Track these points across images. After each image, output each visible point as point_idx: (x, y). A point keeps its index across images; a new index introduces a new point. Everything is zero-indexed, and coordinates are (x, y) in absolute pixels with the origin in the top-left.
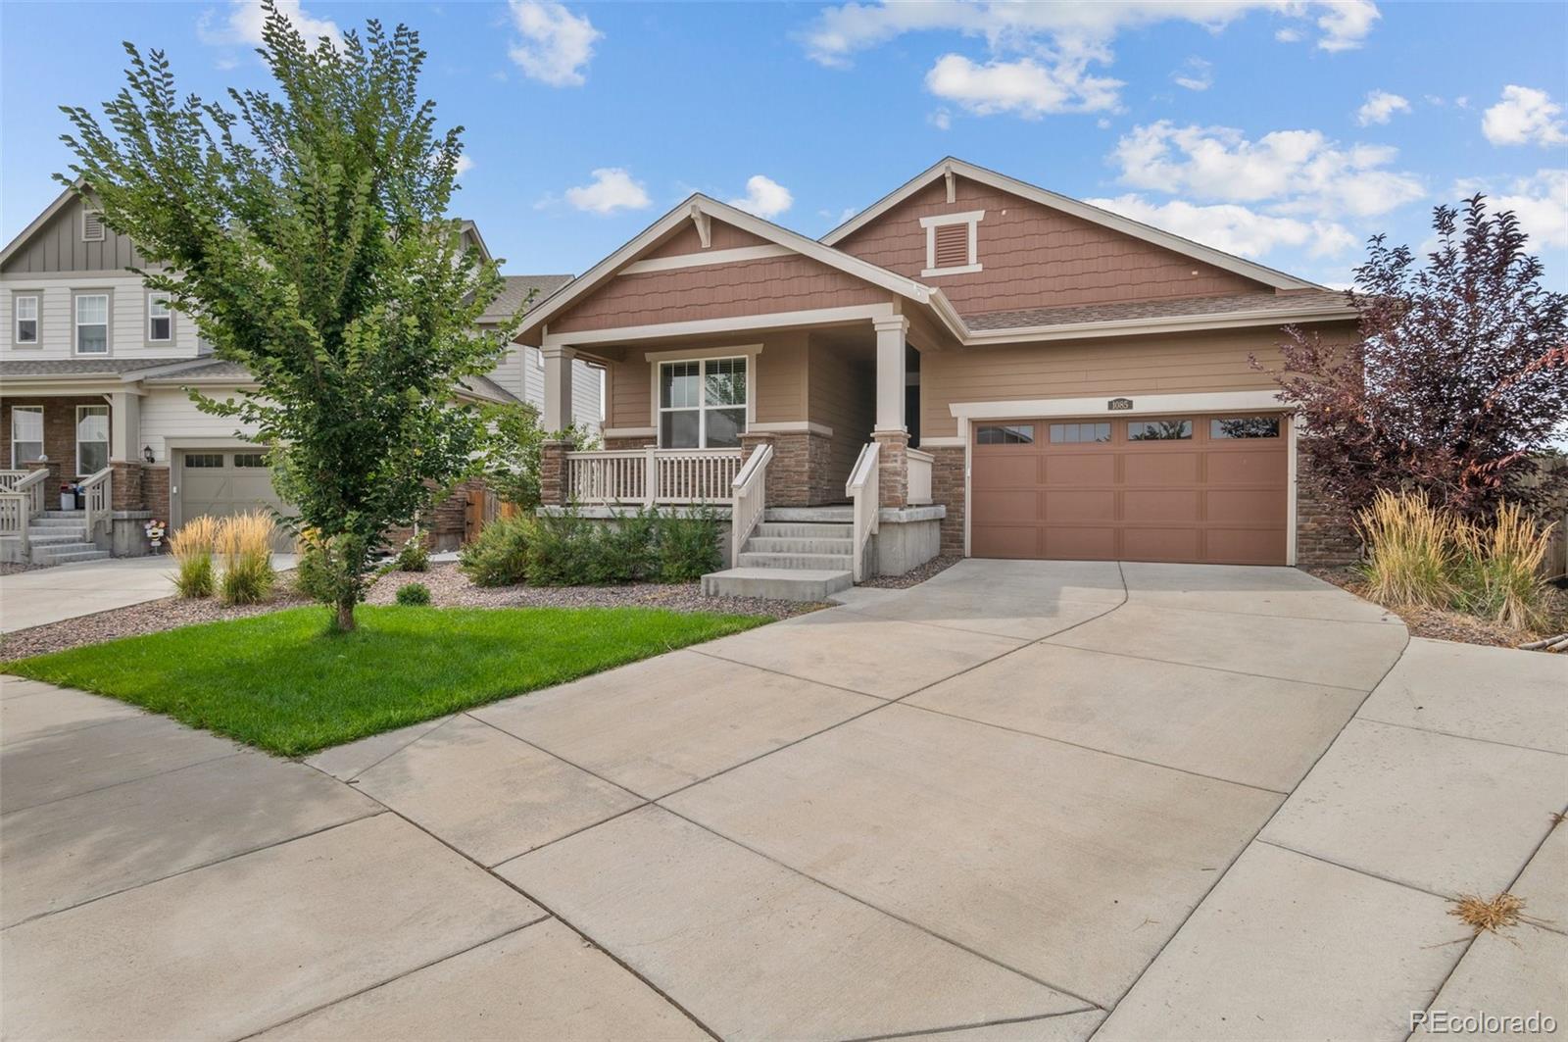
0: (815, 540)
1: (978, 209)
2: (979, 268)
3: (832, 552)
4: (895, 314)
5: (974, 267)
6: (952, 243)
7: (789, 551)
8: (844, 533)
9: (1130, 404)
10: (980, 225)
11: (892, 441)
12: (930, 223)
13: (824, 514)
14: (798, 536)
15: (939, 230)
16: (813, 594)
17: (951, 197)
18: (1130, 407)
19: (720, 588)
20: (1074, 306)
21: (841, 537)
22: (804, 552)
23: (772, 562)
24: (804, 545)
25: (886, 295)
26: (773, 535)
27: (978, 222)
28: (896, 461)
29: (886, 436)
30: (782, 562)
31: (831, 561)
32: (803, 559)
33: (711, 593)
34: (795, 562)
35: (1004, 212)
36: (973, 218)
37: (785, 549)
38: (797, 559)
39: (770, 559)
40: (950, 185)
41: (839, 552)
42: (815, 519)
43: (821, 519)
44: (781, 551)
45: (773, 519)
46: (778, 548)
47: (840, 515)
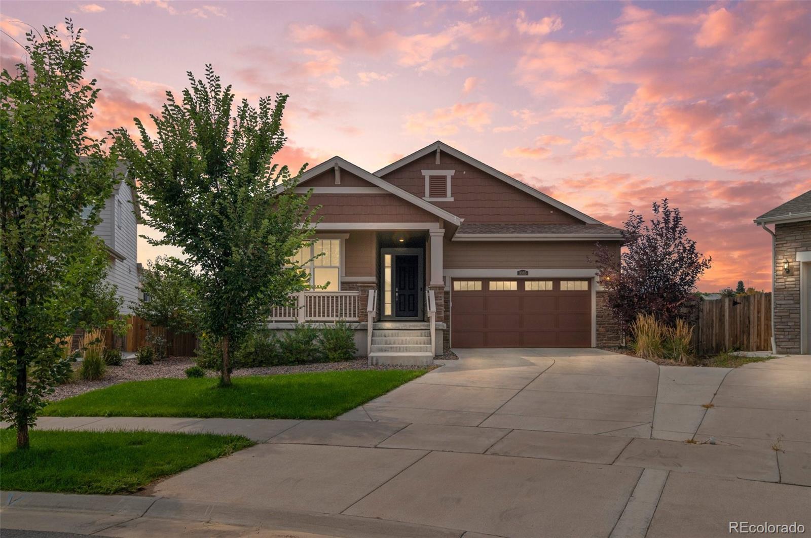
0: (408, 338)
1: (452, 169)
2: (452, 199)
3: (417, 344)
4: (440, 228)
5: (449, 199)
6: (438, 186)
7: (394, 343)
8: (419, 334)
9: (527, 273)
10: (452, 177)
11: (439, 290)
12: (427, 173)
13: (406, 326)
14: (395, 336)
15: (431, 177)
16: (427, 362)
17: (438, 161)
18: (527, 274)
19: (379, 361)
20: (500, 223)
21: (418, 336)
22: (402, 344)
23: (390, 349)
24: (402, 341)
25: (435, 218)
26: (382, 337)
27: (451, 176)
28: (441, 299)
29: (437, 287)
30: (395, 349)
31: (421, 348)
32: (406, 347)
33: (374, 364)
34: (402, 349)
35: (464, 172)
36: (449, 173)
37: (392, 343)
38: (403, 347)
39: (388, 348)
40: (438, 155)
41: (420, 344)
42: (400, 328)
43: (403, 328)
44: (390, 344)
45: (377, 328)
46: (388, 343)
47: (414, 326)
